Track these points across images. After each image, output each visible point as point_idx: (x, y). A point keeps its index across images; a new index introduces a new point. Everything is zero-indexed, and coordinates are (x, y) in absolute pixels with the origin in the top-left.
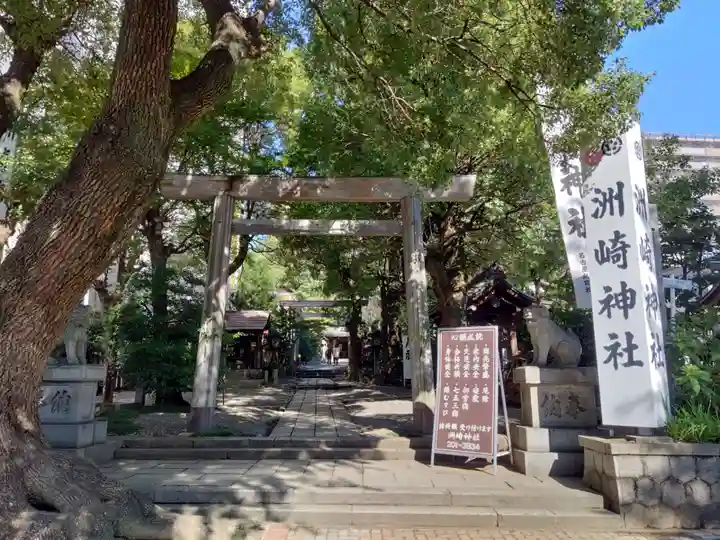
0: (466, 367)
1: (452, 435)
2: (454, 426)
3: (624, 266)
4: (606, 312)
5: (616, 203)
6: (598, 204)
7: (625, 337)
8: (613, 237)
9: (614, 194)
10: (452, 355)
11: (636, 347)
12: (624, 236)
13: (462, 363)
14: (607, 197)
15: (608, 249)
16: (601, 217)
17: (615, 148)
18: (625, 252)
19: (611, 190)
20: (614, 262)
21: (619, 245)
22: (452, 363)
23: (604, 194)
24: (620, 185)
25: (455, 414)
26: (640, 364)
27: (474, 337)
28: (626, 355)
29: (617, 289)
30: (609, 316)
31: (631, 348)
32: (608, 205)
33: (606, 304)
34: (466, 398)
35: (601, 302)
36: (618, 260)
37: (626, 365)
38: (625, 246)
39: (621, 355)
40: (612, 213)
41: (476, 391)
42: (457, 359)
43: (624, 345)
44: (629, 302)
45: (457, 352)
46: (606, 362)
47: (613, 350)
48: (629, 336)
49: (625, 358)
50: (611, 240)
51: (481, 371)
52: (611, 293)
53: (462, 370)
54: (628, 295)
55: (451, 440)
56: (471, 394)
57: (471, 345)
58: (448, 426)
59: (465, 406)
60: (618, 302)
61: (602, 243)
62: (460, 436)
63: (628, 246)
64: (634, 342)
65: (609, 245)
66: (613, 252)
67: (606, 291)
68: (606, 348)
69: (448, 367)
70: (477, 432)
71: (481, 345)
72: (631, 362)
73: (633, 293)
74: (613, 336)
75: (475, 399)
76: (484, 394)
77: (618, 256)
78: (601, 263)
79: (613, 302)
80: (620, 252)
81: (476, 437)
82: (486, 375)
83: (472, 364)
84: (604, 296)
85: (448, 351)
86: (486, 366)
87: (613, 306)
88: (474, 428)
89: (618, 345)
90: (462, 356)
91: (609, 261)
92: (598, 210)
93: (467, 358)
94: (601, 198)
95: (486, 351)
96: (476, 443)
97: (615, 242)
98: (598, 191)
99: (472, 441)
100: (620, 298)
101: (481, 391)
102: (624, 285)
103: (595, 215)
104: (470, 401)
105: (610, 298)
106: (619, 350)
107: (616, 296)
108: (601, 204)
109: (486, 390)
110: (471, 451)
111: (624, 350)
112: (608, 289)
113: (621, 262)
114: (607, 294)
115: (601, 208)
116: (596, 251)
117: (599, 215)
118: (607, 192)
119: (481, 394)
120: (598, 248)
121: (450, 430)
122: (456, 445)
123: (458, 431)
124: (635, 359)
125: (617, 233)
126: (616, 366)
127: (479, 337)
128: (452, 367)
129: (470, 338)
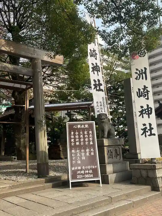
0: (82, 140)
1: (79, 172)
2: (79, 168)
3: (148, 99)
4: (141, 116)
5: (144, 75)
8: (143, 87)
10: (75, 135)
11: (153, 129)
12: (147, 87)
13: (80, 138)
14: (141, 72)
15: (141, 92)
16: (139, 80)
18: (148, 94)
21: (146, 91)
22: (75, 139)
24: (145, 69)
25: (79, 162)
26: (154, 135)
28: (149, 132)
30: (143, 117)
31: (151, 129)
32: (141, 75)
34: (83, 154)
35: (140, 112)
36: (145, 96)
38: (148, 92)
39: (147, 132)
40: (143, 79)
41: (88, 150)
42: (77, 137)
43: (148, 128)
44: (150, 112)
45: (77, 133)
47: (144, 130)
48: (150, 125)
51: (89, 141)
53: (80, 142)
54: (150, 109)
55: (79, 174)
56: (85, 152)
57: (83, 130)
58: (76, 168)
59: (84, 158)
60: (146, 112)
61: (139, 90)
62: (83, 172)
64: (152, 127)
65: (142, 90)
66: (143, 93)
69: (73, 140)
70: (91, 169)
71: (88, 129)
72: (151, 134)
74: (144, 125)
75: (88, 154)
76: (92, 152)
78: (139, 97)
79: (144, 112)
80: (146, 93)
81: (91, 171)
82: (91, 143)
83: (84, 138)
84: (141, 110)
85: (72, 133)
86: (91, 139)
88: (89, 167)
89: (146, 128)
90: (79, 135)
91: (142, 96)
93: (82, 136)
94: (138, 72)
95: (90, 132)
96: (91, 174)
97: (144, 89)
98: (137, 70)
99: (89, 173)
100: (147, 110)
102: (148, 106)
103: (136, 79)
104: (85, 155)
105: (143, 110)
106: (147, 130)
107: (145, 110)
109: (92, 150)
111: (149, 130)
112: (142, 107)
115: (138, 76)
116: (137, 92)
118: (141, 70)
119: (90, 152)
121: (78, 170)
122: (82, 176)
123: (81, 170)
125: (145, 86)
126: (146, 136)
127: (86, 126)
128: (75, 140)
129: (83, 126)
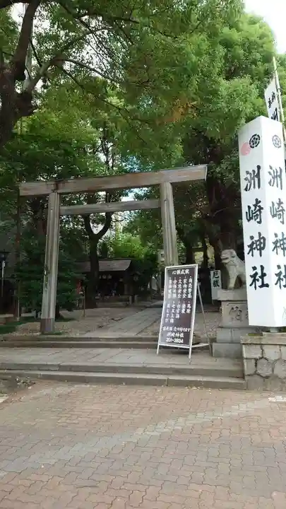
0: (180, 291)
1: (169, 334)
2: (171, 329)
3: (260, 222)
4: (251, 253)
5: (256, 179)
7: (260, 268)
8: (255, 203)
9: (256, 174)
10: (172, 284)
11: (265, 275)
12: (260, 202)
13: (177, 289)
14: (252, 176)
15: (252, 211)
16: (249, 190)
17: (256, 142)
18: (260, 213)
19: (254, 171)
20: (255, 220)
21: (258, 208)
22: (172, 289)
24: (259, 167)
25: (172, 321)
26: (267, 285)
27: (185, 272)
28: (260, 280)
29: (256, 238)
30: (252, 255)
31: (263, 275)
32: (252, 181)
33: (251, 248)
34: (178, 311)
35: (249, 246)
36: (257, 218)
37: (261, 287)
38: (261, 208)
39: (258, 280)
40: (254, 187)
41: (184, 306)
42: (175, 286)
43: (260, 274)
44: (262, 246)
45: (175, 281)
46: (250, 285)
47: (254, 276)
48: (262, 268)
49: (260, 282)
50: (254, 205)
51: (187, 293)
52: (254, 240)
54: (262, 241)
55: (169, 337)
56: (181, 309)
57: (182, 276)
58: (168, 328)
59: (178, 316)
60: (257, 246)
61: (249, 208)
62: (173, 335)
64: (264, 272)
65: (253, 208)
66: (254, 213)
68: (251, 276)
69: (170, 291)
70: (182, 332)
71: (188, 277)
72: (263, 285)
73: (264, 239)
74: (254, 268)
75: (183, 311)
76: (188, 308)
77: (257, 216)
78: (249, 220)
79: (255, 246)
80: (258, 213)
81: (182, 335)
82: (190, 296)
83: (183, 289)
84: (250, 242)
85: (171, 281)
86: (190, 290)
87: (255, 249)
88: (181, 329)
89: (256, 274)
90: (177, 284)
91: (253, 219)
92: (247, 185)
93: (180, 286)
94: (249, 177)
95: (191, 280)
96: (181, 339)
97: (256, 206)
98: (247, 172)
99: (179, 337)
100: (258, 243)
102: (260, 234)
103: (246, 189)
104: (180, 313)
105: (253, 243)
106: (257, 277)
107: (256, 242)
108: (249, 182)
109: (189, 306)
110: (179, 343)
111: (260, 277)
112: (252, 238)
113: (258, 220)
114: (252, 241)
115: (249, 184)
118: (252, 173)
119: (186, 308)
120: (247, 211)
121: (169, 331)
122: (171, 340)
123: (173, 331)
124: (265, 283)
125: (257, 200)
126: (255, 287)
127: (187, 271)
128: (172, 291)
129: (183, 272)
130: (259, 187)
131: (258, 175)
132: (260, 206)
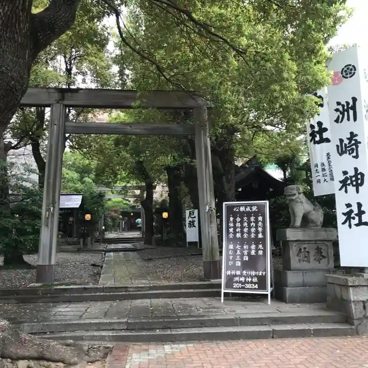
0: (246, 230)
1: (237, 279)
2: (238, 273)
3: (357, 157)
4: (344, 189)
5: (351, 112)
6: (339, 113)
7: (356, 205)
8: (349, 136)
9: (350, 106)
10: (235, 222)
11: (364, 212)
12: (356, 135)
13: (242, 227)
14: (346, 108)
15: (345, 145)
16: (341, 122)
17: (350, 73)
18: (357, 147)
19: (348, 103)
20: (350, 154)
21: (353, 142)
22: (235, 228)
23: (343, 106)
24: (354, 100)
25: (239, 264)
27: (251, 209)
28: (357, 218)
29: (351, 173)
30: (346, 191)
31: (361, 213)
32: (346, 113)
33: (344, 183)
34: (246, 252)
35: (341, 182)
36: (353, 152)
37: (357, 225)
38: (357, 143)
39: (354, 218)
40: (348, 119)
41: (253, 247)
42: (238, 225)
43: (356, 211)
44: (359, 181)
45: (238, 219)
46: (343, 223)
47: (348, 215)
48: (359, 205)
49: (356, 221)
50: (347, 139)
51: (257, 232)
52: (348, 176)
53: (242, 233)
54: (359, 176)
55: (237, 282)
56: (250, 249)
57: (249, 214)
58: (233, 273)
59: (246, 258)
60: (352, 182)
61: (341, 141)
62: (242, 279)
63: (360, 143)
64: (362, 209)
65: (346, 142)
66: (349, 147)
67: (344, 175)
68: (343, 214)
69: (231, 230)
70: (256, 276)
71: (256, 214)
72: (360, 223)
73: (362, 175)
74: (348, 205)
75: (253, 253)
76: (260, 249)
77: (353, 150)
78: (341, 155)
79: (349, 182)
80: (354, 147)
81: (255, 280)
82: (260, 236)
83: (250, 227)
84: (342, 178)
85: (232, 219)
86: (260, 229)
87: (349, 185)
88: (253, 273)
89: (351, 211)
90: (242, 222)
91: (346, 153)
92: (339, 117)
93: (245, 224)
94: (340, 108)
95: (260, 218)
96: (255, 283)
97: (350, 139)
98: (338, 103)
99: (252, 282)
100: (354, 179)
101: (257, 247)
102: (356, 169)
103: (337, 121)
104: (249, 254)
105: (347, 179)
106: (353, 215)
107: (351, 177)
108: (341, 113)
109: (260, 246)
110: (252, 289)
111: (356, 215)
112: (345, 173)
113: (354, 154)
114: (345, 176)
115: (341, 116)
116: (337, 146)
117: (340, 121)
118: (345, 104)
119: (257, 250)
120: (339, 144)
121: (236, 276)
122: (240, 285)
123: (241, 276)
124: (363, 221)
125: (352, 133)
126: (350, 226)
127: (254, 209)
128: (235, 230)
129: (248, 209)
130: (355, 119)
131: (354, 108)
132: (356, 140)
